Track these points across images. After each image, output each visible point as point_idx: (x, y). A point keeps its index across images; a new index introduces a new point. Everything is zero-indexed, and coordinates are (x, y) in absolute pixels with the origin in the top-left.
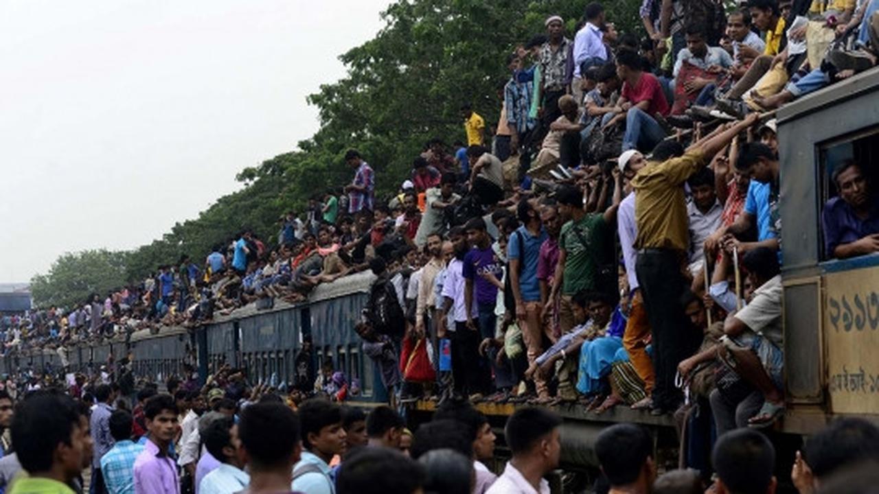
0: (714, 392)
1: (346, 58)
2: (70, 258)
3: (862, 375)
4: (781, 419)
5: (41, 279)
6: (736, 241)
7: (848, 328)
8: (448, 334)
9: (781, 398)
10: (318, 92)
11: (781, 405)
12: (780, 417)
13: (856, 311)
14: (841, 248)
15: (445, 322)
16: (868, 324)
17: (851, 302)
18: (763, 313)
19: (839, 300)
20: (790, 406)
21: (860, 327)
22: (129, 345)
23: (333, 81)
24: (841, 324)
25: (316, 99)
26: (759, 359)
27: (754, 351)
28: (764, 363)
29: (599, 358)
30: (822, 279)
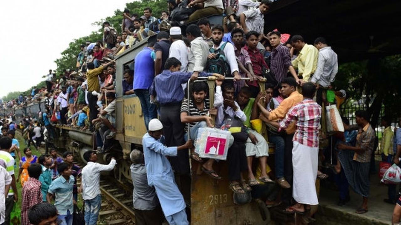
0: (100, 129)
1: (62, 54)
2: (11, 93)
3: (131, 126)
4: (115, 136)
5: (5, 97)
6: (106, 90)
7: (128, 113)
8: (60, 111)
9: (114, 131)
10: (56, 60)
11: (114, 133)
12: (114, 135)
13: (130, 109)
14: (127, 92)
15: (59, 108)
16: (133, 113)
17: (129, 107)
18: (111, 109)
19: (127, 106)
20: (117, 133)
21: (131, 113)
22: (15, 111)
23: (59, 58)
24: (127, 112)
25: (56, 62)
26: (109, 121)
27: (107, 118)
28: (110, 122)
29: (82, 118)
30: (123, 100)
